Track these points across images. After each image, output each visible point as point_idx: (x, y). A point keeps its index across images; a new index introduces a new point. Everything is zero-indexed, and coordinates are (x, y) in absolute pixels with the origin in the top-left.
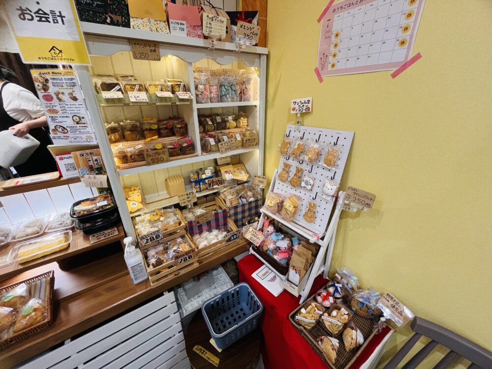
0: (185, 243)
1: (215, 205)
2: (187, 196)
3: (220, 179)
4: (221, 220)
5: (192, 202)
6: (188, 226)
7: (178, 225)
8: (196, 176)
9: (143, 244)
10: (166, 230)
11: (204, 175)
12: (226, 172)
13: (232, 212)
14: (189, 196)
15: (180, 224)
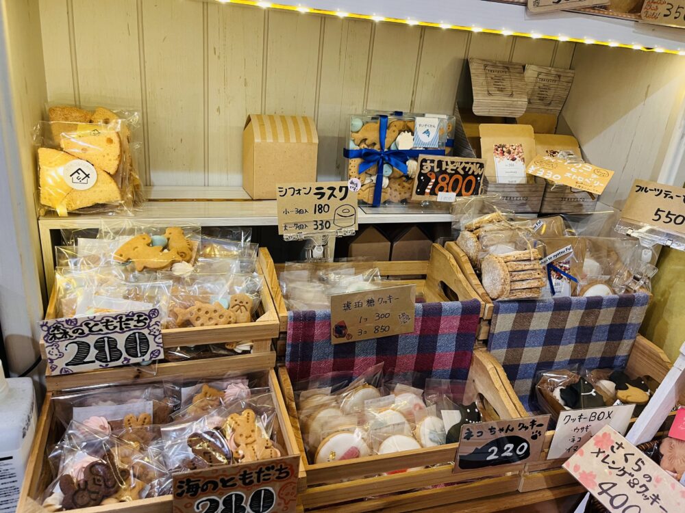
0: (258, 413)
1: (424, 277)
2: (315, 200)
3: (474, 168)
4: (446, 346)
5: (333, 233)
6: (290, 332)
7: (245, 315)
8: (372, 135)
9: (61, 364)
10: (187, 323)
11: (407, 135)
12: (501, 149)
13: (505, 323)
14: (324, 201)
15: (257, 313)
